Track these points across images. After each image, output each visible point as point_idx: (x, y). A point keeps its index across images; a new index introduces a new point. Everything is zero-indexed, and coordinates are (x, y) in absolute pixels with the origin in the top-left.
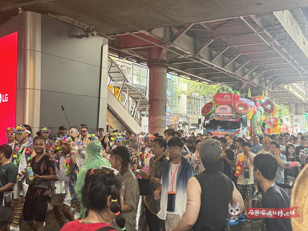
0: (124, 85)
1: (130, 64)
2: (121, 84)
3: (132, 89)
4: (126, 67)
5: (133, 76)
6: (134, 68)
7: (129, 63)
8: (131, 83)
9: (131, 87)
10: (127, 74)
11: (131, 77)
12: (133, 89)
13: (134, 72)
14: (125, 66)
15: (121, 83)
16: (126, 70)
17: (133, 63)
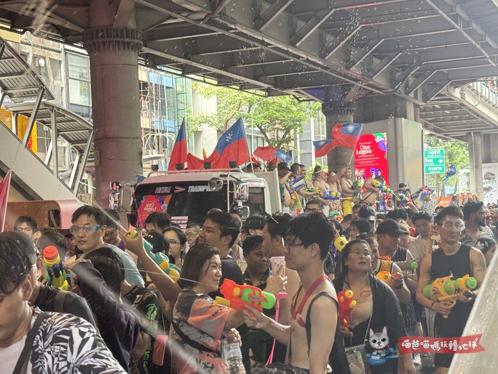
0: (41, 107)
1: (59, 52)
2: (33, 104)
3: (64, 116)
4: (47, 60)
5: (67, 84)
6: (69, 63)
7: (54, 48)
8: (64, 101)
9: (60, 112)
10: (52, 79)
11: (63, 85)
12: (68, 116)
13: (70, 73)
14: (44, 58)
15: (33, 100)
16: (49, 67)
17: (66, 50)
